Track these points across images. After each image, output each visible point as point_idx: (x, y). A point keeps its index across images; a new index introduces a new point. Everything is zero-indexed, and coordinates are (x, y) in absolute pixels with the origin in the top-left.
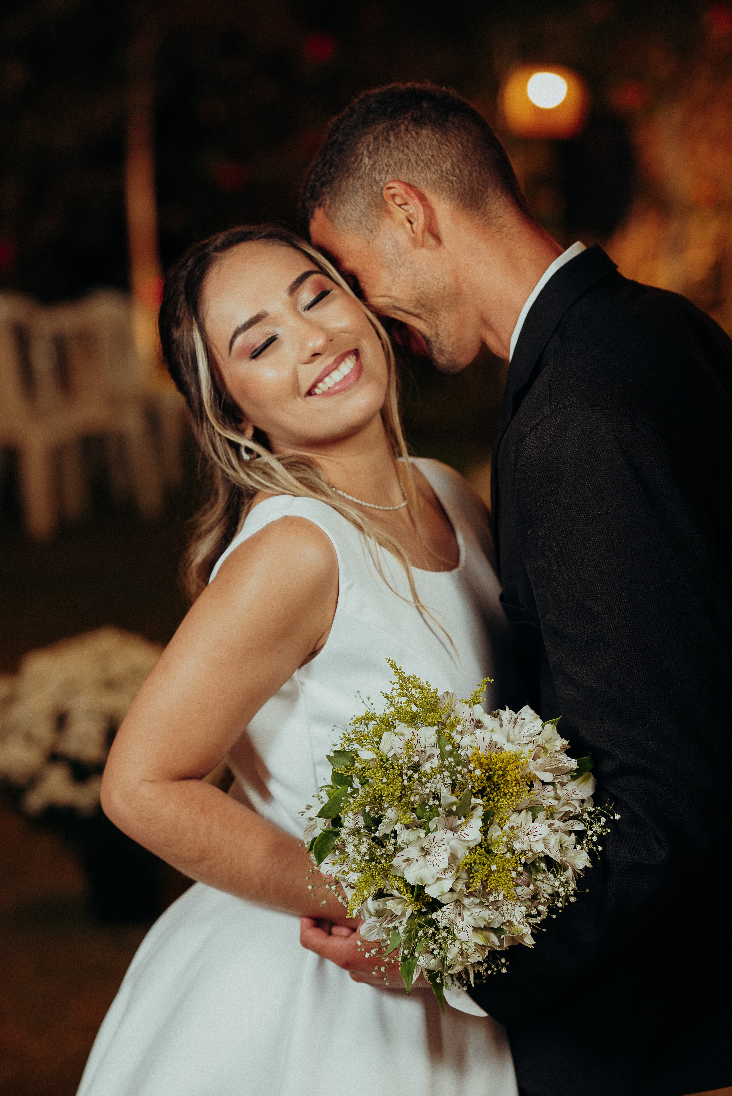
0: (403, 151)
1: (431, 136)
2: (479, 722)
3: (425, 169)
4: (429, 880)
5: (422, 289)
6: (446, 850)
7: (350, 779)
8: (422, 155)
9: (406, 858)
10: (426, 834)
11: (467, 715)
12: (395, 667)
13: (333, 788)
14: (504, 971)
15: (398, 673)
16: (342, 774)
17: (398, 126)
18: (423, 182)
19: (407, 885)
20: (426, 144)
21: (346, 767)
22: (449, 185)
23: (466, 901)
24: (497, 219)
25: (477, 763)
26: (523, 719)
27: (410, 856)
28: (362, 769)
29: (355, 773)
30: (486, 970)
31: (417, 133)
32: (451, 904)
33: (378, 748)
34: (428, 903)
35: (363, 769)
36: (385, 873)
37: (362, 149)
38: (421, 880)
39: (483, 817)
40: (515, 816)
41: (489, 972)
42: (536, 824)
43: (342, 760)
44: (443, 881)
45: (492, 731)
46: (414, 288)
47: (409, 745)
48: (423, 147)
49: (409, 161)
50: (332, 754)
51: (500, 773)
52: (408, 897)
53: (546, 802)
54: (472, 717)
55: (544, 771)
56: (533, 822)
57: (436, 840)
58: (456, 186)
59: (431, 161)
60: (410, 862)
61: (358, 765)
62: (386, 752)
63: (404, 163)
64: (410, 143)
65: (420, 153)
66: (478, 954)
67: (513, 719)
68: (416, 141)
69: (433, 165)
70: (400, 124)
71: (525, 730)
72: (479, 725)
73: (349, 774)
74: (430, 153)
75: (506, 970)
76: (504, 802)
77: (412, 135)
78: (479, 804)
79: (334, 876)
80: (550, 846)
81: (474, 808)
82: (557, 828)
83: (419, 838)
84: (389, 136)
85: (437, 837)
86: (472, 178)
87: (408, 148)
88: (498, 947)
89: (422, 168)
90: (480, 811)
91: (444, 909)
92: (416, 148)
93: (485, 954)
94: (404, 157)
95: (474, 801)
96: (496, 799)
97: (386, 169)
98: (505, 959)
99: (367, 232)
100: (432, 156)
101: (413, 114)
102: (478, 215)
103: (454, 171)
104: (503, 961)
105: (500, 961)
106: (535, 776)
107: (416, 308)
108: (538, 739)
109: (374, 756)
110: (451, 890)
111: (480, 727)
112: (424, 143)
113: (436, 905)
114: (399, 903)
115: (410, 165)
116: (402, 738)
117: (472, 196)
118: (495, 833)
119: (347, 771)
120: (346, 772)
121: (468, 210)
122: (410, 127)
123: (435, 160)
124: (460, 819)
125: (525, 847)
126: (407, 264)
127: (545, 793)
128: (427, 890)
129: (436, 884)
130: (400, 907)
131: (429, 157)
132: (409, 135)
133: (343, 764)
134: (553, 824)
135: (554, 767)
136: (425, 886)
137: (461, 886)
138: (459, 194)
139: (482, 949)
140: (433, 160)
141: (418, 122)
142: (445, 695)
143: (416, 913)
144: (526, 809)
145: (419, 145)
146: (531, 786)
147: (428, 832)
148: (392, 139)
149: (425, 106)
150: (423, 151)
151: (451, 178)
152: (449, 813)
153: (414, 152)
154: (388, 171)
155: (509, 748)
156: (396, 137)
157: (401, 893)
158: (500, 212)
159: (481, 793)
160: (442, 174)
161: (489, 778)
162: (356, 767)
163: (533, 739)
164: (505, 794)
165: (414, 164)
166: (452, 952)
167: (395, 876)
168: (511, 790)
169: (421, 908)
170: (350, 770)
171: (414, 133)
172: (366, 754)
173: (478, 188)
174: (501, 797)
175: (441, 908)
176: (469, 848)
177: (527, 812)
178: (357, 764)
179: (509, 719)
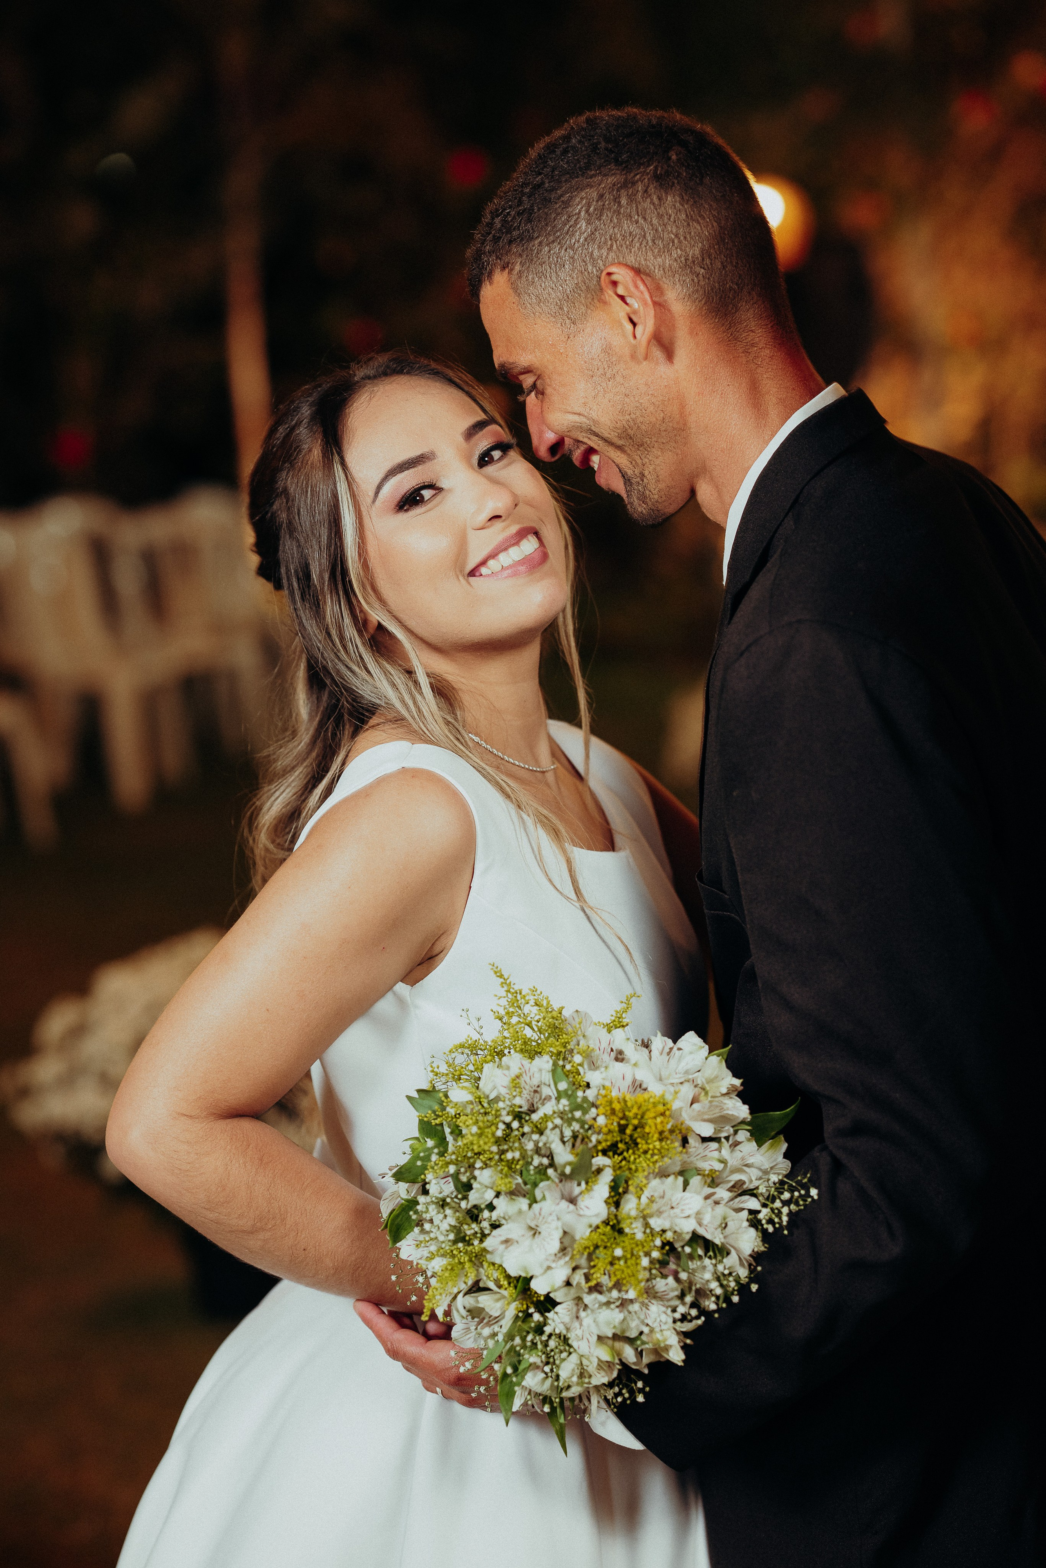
0: (637, 222)
1: (678, 205)
2: (621, 1052)
3: (664, 252)
4: (535, 1270)
5: (633, 416)
6: (557, 1228)
7: (439, 1128)
8: (663, 231)
9: (503, 1238)
10: (530, 1206)
11: (604, 1044)
12: (501, 976)
13: (419, 1141)
14: (640, 1399)
15: (506, 983)
16: (428, 1122)
17: (634, 183)
18: (659, 270)
19: (508, 1277)
20: (670, 216)
21: (434, 1112)
22: (693, 280)
23: (588, 1299)
24: (746, 334)
25: (608, 1108)
26: (679, 1049)
27: (510, 1236)
28: (455, 1115)
29: (446, 1120)
30: (616, 1395)
31: (660, 199)
32: (568, 1303)
33: (478, 1088)
34: (539, 1301)
35: (457, 1116)
36: (478, 1259)
37: (578, 207)
38: (525, 1269)
39: (612, 1184)
40: (655, 1183)
41: (620, 1399)
42: (686, 1194)
43: (427, 1102)
44: (553, 1271)
45: (635, 1065)
46: (622, 412)
47: (516, 1083)
48: (666, 220)
49: (644, 237)
50: (415, 1095)
51: (636, 1122)
52: (508, 1292)
53: (706, 1166)
54: (610, 1046)
55: (705, 1120)
56: (684, 1191)
57: (543, 1213)
58: (702, 283)
59: (673, 242)
60: (509, 1243)
61: (451, 1111)
62: (487, 1092)
63: (636, 239)
64: (648, 211)
65: (660, 229)
66: (603, 1373)
67: (667, 1050)
68: (656, 209)
69: (676, 248)
70: (637, 181)
71: (683, 1064)
72: (620, 1057)
73: (438, 1121)
74: (674, 231)
75: (644, 1398)
76: (642, 1162)
77: (652, 200)
78: (605, 1166)
79: (415, 1263)
80: (705, 1222)
81: (599, 1171)
82: (718, 1199)
83: (520, 1212)
84: (619, 197)
85: (543, 1210)
86: (726, 272)
87: (645, 219)
88: (634, 1364)
89: (659, 251)
90: (607, 1176)
91: (558, 1308)
92: (655, 221)
93: (612, 1373)
94: (638, 231)
95: (600, 1160)
96: (632, 1158)
97: (609, 243)
98: (643, 1382)
99: (568, 321)
100: (676, 236)
101: (656, 168)
102: (723, 325)
103: (703, 259)
104: (640, 1384)
105: (636, 1385)
106: (689, 1129)
107: (620, 438)
108: (697, 1077)
109: (470, 1098)
110: (568, 1284)
111: (622, 1060)
112: (667, 214)
113: (547, 1304)
114: (498, 1300)
115: (644, 243)
116: (506, 1072)
117: (721, 298)
118: (630, 1205)
119: (435, 1117)
120: (434, 1119)
121: (713, 317)
122: (652, 189)
123: (680, 242)
124: (579, 1184)
125: (667, 1226)
126: (619, 378)
127: (707, 1153)
128: (533, 1285)
129: (545, 1276)
130: (499, 1305)
131: (673, 236)
132: (649, 200)
133: (430, 1108)
134: (713, 1194)
135: (718, 1115)
136: (532, 1277)
137: (578, 1278)
138: (705, 292)
139: (609, 1366)
140: (676, 241)
141: (663, 181)
142: (575, 1015)
143: (520, 1314)
144: (674, 1174)
145: (660, 216)
146: (685, 1141)
147: (534, 1201)
148: (624, 201)
149: (674, 157)
150: (665, 225)
151: (698, 269)
152: (563, 1177)
153: (652, 225)
154: (612, 246)
155: (655, 1089)
156: (631, 199)
157: (500, 1287)
158: (753, 324)
159: (611, 1150)
160: (686, 262)
161: (622, 1129)
162: (448, 1113)
163: (690, 1077)
164: (645, 1152)
165: (650, 243)
166: (567, 1370)
167: (494, 1264)
168: (651, 1146)
169: (528, 1308)
170: (438, 1116)
171: (655, 198)
172: (459, 1095)
173: (730, 287)
174: (639, 1156)
175: (554, 1308)
176: (591, 1226)
177: (676, 1177)
178: (448, 1109)
179: (661, 1049)
